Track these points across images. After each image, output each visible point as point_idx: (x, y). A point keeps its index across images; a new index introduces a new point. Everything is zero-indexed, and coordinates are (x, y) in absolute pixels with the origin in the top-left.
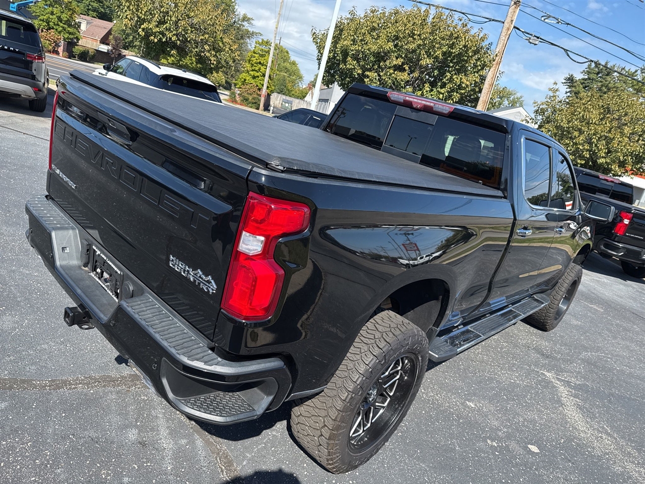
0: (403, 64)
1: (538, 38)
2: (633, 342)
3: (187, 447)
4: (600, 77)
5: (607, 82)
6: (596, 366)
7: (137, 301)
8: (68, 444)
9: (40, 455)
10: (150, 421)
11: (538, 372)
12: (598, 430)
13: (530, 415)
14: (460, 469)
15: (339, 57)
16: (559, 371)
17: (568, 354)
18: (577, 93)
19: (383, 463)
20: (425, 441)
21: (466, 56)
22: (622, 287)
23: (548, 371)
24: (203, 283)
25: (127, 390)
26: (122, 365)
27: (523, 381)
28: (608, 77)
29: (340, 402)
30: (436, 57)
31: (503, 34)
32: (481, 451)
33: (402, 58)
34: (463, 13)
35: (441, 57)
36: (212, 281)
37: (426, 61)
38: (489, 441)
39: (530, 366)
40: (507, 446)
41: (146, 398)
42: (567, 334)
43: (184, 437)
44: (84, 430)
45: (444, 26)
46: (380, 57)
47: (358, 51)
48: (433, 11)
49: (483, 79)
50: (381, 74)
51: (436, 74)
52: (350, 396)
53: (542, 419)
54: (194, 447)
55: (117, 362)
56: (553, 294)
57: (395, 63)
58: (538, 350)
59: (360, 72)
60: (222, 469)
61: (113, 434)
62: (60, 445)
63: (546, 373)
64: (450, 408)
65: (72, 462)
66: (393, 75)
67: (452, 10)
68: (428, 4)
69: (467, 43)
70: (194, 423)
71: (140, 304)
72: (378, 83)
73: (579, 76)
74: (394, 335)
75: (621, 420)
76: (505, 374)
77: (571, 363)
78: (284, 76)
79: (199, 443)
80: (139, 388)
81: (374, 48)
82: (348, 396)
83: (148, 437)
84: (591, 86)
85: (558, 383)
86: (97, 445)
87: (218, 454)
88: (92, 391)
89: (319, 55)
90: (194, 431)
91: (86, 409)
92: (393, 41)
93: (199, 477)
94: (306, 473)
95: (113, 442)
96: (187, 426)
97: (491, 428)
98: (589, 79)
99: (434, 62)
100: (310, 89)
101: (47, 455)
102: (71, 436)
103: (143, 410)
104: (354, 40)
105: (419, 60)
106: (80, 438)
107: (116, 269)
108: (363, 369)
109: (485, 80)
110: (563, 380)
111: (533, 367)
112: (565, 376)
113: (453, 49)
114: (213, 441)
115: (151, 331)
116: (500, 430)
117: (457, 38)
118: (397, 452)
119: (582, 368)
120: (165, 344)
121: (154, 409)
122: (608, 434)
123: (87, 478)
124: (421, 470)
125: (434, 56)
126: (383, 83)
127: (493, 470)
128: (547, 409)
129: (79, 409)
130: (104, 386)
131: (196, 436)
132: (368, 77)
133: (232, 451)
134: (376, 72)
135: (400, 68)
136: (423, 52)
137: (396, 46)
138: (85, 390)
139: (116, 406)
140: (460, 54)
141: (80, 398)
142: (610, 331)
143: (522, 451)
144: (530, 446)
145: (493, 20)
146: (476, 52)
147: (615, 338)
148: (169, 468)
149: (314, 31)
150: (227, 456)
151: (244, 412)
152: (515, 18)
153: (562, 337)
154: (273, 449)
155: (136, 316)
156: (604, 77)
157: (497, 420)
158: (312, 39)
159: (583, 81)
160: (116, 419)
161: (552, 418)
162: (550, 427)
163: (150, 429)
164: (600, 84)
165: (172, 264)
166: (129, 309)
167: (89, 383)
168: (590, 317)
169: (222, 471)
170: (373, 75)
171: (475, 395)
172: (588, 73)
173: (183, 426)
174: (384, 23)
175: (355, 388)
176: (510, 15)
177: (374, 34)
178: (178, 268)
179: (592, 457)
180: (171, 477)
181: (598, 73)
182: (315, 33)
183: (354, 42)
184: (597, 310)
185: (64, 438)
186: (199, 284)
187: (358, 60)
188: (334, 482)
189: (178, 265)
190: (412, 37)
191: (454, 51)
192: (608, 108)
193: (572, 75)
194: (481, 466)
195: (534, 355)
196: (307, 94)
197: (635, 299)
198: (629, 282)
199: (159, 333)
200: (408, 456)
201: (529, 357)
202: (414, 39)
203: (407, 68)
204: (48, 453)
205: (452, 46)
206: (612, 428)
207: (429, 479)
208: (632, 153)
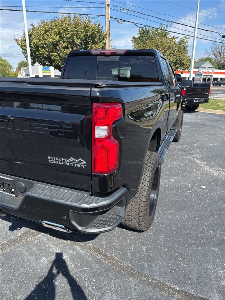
0: (68, 45)
1: (122, 20)
2: (207, 135)
3: (74, 253)
4: (145, 34)
5: (149, 36)
6: (202, 148)
7: (35, 190)
8: (14, 282)
9: (3, 295)
10: (48, 250)
11: (185, 158)
12: (218, 171)
13: (194, 175)
14: (186, 207)
15: (34, 49)
16: (192, 155)
17: (190, 147)
18: (138, 44)
19: (158, 218)
20: (166, 202)
21: (94, 35)
22: (190, 116)
23: (188, 156)
24: (76, 163)
25: (26, 242)
26: (14, 231)
27: (183, 163)
28: (148, 34)
29: (143, 198)
30: (82, 39)
31: (107, 21)
32: (188, 196)
33: (66, 42)
34: (86, 15)
35: (83, 38)
36: (82, 160)
37: (78, 42)
38: (188, 191)
39: (181, 157)
40: (195, 190)
41: (38, 241)
42: (185, 140)
43: (70, 249)
44: (18, 271)
45: (80, 23)
46: (55, 45)
47: (43, 44)
48: (72, 16)
49: (105, 44)
50: (59, 52)
51: (83, 47)
52: (147, 193)
53: (198, 175)
54: (78, 252)
55: (11, 230)
56: (177, 125)
57: (63, 45)
58: (179, 150)
59: (48, 54)
60: (96, 254)
61: (34, 265)
62: (10, 285)
63: (188, 157)
64: (166, 185)
65: (23, 290)
66: (65, 52)
67: (80, 14)
68: (69, 13)
69: (93, 29)
70: (70, 241)
71: (38, 190)
72: (59, 57)
73: (137, 36)
74: (152, 159)
75: (222, 164)
76: (175, 163)
77: (193, 150)
78: (2, 68)
79: (78, 248)
80: (31, 238)
81: (51, 41)
82: (146, 193)
83: (52, 258)
84: (143, 39)
85: (194, 159)
86: (30, 275)
87: (90, 249)
88: (8, 251)
89: (23, 51)
90: (72, 244)
91: (12, 261)
92: (58, 35)
93: (89, 263)
94: (132, 238)
95: (37, 269)
96: (67, 244)
97: (185, 186)
98: (141, 36)
99: (81, 41)
100: (18, 71)
101: (7, 293)
102: (13, 278)
103: (41, 247)
104: (38, 39)
105: (74, 42)
106: (19, 276)
107: (7, 179)
108: (148, 179)
109: (106, 45)
110: (195, 158)
111: (182, 157)
112: (195, 156)
113: (87, 33)
114: (84, 244)
115: (56, 200)
116: (188, 185)
117: (88, 27)
118: (160, 211)
119: (198, 151)
120: (68, 203)
121: (46, 244)
122: (222, 171)
123: (36, 293)
124: (173, 214)
125: (80, 38)
126: (60, 57)
127: (196, 201)
128: (197, 170)
129: (7, 262)
130: (13, 245)
131: (75, 246)
132: (52, 55)
133: (95, 244)
134: (56, 52)
135: (67, 48)
136: (75, 37)
137: (60, 37)
138: (4, 252)
139: (26, 252)
140: (92, 35)
141: (4, 257)
142: (197, 133)
143: (201, 190)
144: (202, 187)
145: (100, 15)
146: (98, 32)
147: (201, 135)
148: (73, 267)
149: (16, 39)
150: (95, 248)
151: (118, 220)
152: (109, 12)
153: (184, 142)
154: (112, 234)
155: (41, 196)
156: (147, 34)
157: (184, 182)
158: (16, 43)
159: (139, 38)
160: (31, 258)
161: (201, 173)
162: (203, 176)
163: (51, 254)
164: (146, 38)
165: (51, 161)
166: (34, 195)
167: (4, 247)
168: (188, 131)
169: (97, 255)
170: (55, 54)
171: (170, 176)
172: (140, 34)
173: (65, 245)
174: (50, 27)
175: (148, 189)
176: (107, 12)
177: (48, 33)
178: (56, 162)
179: (223, 181)
180: (77, 270)
181: (144, 33)
182: (17, 40)
183: (39, 40)
184: (188, 128)
185: (10, 280)
186: (74, 165)
187: (45, 48)
188: (145, 235)
189: (56, 160)
190: (67, 31)
191: (88, 34)
192: (158, 45)
193: (134, 36)
194: (191, 202)
195: (180, 152)
196: (18, 74)
197: (197, 119)
198: (191, 113)
199: (61, 199)
200: (165, 211)
201: (178, 154)
202: (68, 32)
203: (70, 47)
204: (7, 292)
205: (87, 31)
206: (221, 168)
207: (178, 216)
208: (172, 62)
